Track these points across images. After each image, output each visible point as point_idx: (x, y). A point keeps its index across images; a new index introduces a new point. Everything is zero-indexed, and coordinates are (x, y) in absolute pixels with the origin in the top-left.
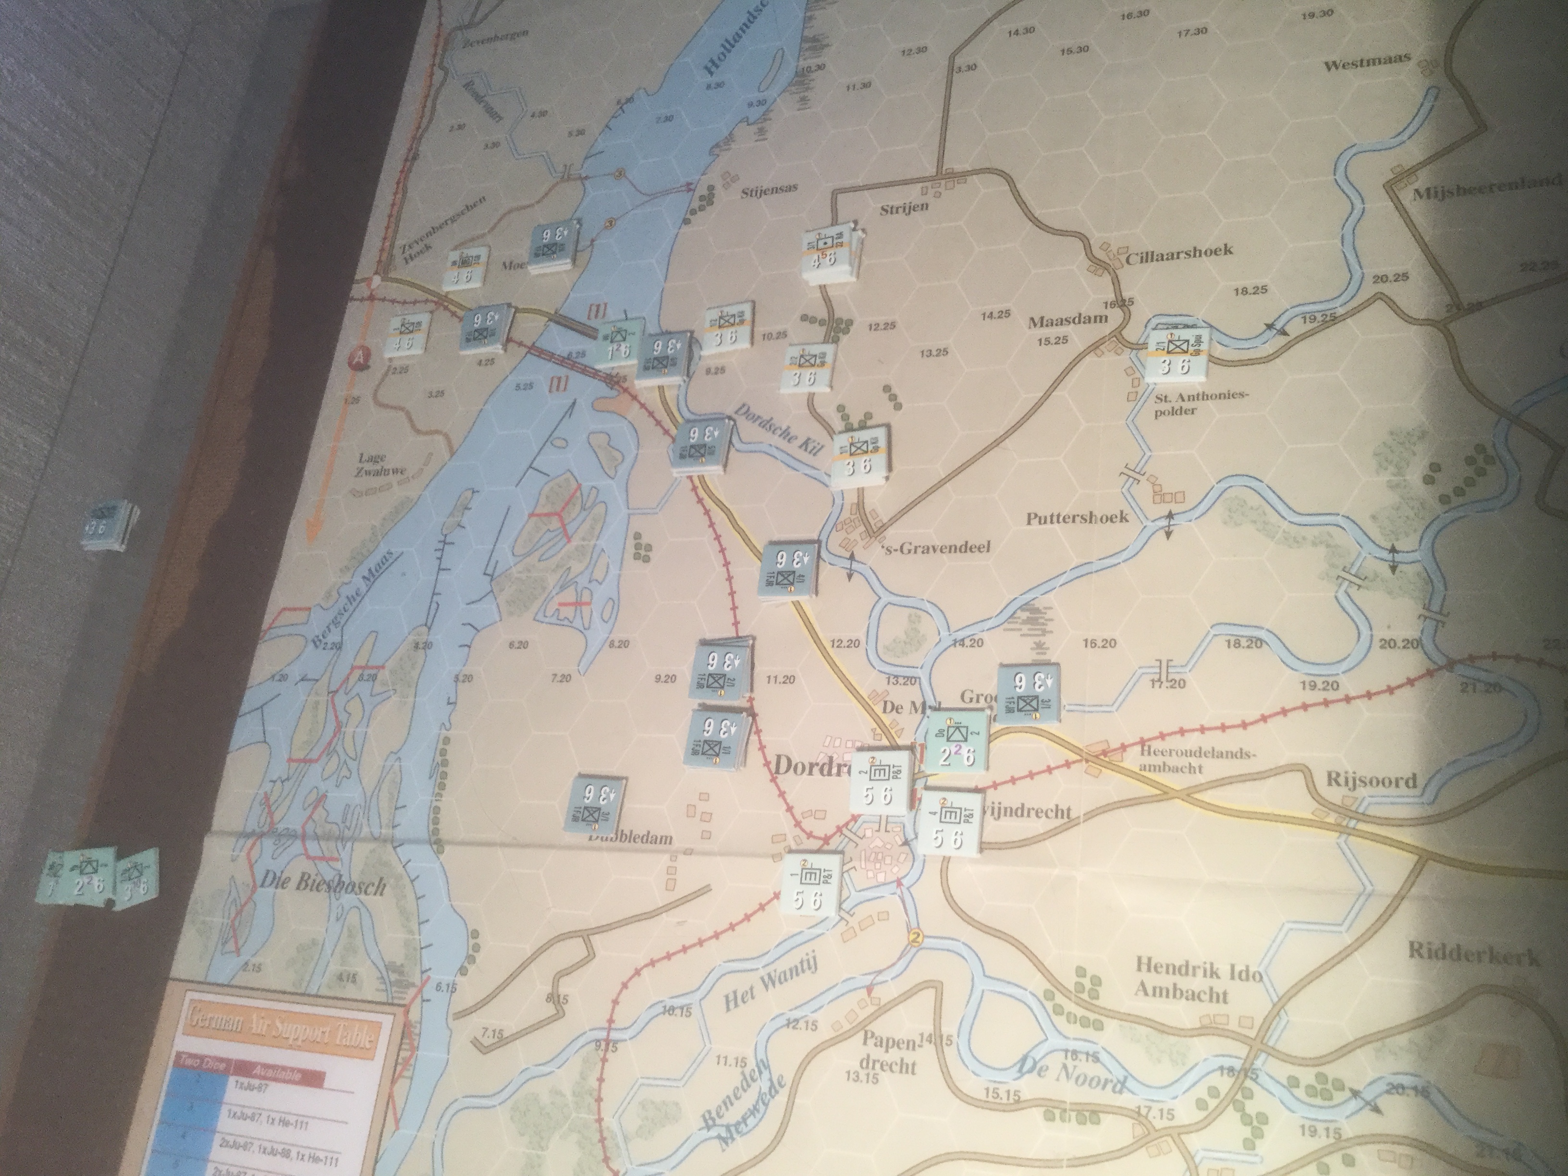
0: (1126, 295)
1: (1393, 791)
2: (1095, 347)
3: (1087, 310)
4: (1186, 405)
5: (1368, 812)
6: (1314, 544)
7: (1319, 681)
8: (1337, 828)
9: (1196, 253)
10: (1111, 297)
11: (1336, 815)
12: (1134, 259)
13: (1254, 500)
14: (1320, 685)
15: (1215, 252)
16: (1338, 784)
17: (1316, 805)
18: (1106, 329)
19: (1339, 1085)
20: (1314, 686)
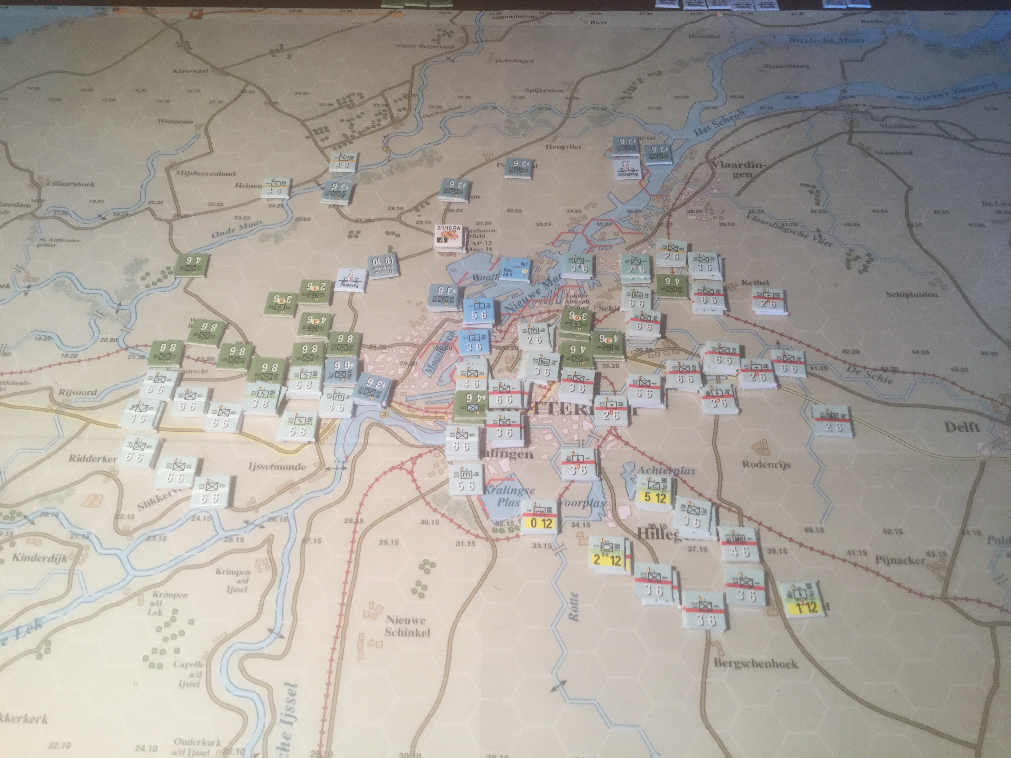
0: (42, 197)
1: (86, 396)
2: (21, 217)
3: (21, 201)
4: (53, 243)
5: (72, 405)
6: (88, 301)
7: (70, 354)
8: (57, 412)
9: (79, 184)
10: (35, 197)
11: (57, 407)
12: (51, 184)
13: (68, 282)
14: (69, 356)
15: (86, 185)
16: (63, 394)
17: (50, 402)
18: (28, 210)
19: (19, 514)
20: (66, 356)
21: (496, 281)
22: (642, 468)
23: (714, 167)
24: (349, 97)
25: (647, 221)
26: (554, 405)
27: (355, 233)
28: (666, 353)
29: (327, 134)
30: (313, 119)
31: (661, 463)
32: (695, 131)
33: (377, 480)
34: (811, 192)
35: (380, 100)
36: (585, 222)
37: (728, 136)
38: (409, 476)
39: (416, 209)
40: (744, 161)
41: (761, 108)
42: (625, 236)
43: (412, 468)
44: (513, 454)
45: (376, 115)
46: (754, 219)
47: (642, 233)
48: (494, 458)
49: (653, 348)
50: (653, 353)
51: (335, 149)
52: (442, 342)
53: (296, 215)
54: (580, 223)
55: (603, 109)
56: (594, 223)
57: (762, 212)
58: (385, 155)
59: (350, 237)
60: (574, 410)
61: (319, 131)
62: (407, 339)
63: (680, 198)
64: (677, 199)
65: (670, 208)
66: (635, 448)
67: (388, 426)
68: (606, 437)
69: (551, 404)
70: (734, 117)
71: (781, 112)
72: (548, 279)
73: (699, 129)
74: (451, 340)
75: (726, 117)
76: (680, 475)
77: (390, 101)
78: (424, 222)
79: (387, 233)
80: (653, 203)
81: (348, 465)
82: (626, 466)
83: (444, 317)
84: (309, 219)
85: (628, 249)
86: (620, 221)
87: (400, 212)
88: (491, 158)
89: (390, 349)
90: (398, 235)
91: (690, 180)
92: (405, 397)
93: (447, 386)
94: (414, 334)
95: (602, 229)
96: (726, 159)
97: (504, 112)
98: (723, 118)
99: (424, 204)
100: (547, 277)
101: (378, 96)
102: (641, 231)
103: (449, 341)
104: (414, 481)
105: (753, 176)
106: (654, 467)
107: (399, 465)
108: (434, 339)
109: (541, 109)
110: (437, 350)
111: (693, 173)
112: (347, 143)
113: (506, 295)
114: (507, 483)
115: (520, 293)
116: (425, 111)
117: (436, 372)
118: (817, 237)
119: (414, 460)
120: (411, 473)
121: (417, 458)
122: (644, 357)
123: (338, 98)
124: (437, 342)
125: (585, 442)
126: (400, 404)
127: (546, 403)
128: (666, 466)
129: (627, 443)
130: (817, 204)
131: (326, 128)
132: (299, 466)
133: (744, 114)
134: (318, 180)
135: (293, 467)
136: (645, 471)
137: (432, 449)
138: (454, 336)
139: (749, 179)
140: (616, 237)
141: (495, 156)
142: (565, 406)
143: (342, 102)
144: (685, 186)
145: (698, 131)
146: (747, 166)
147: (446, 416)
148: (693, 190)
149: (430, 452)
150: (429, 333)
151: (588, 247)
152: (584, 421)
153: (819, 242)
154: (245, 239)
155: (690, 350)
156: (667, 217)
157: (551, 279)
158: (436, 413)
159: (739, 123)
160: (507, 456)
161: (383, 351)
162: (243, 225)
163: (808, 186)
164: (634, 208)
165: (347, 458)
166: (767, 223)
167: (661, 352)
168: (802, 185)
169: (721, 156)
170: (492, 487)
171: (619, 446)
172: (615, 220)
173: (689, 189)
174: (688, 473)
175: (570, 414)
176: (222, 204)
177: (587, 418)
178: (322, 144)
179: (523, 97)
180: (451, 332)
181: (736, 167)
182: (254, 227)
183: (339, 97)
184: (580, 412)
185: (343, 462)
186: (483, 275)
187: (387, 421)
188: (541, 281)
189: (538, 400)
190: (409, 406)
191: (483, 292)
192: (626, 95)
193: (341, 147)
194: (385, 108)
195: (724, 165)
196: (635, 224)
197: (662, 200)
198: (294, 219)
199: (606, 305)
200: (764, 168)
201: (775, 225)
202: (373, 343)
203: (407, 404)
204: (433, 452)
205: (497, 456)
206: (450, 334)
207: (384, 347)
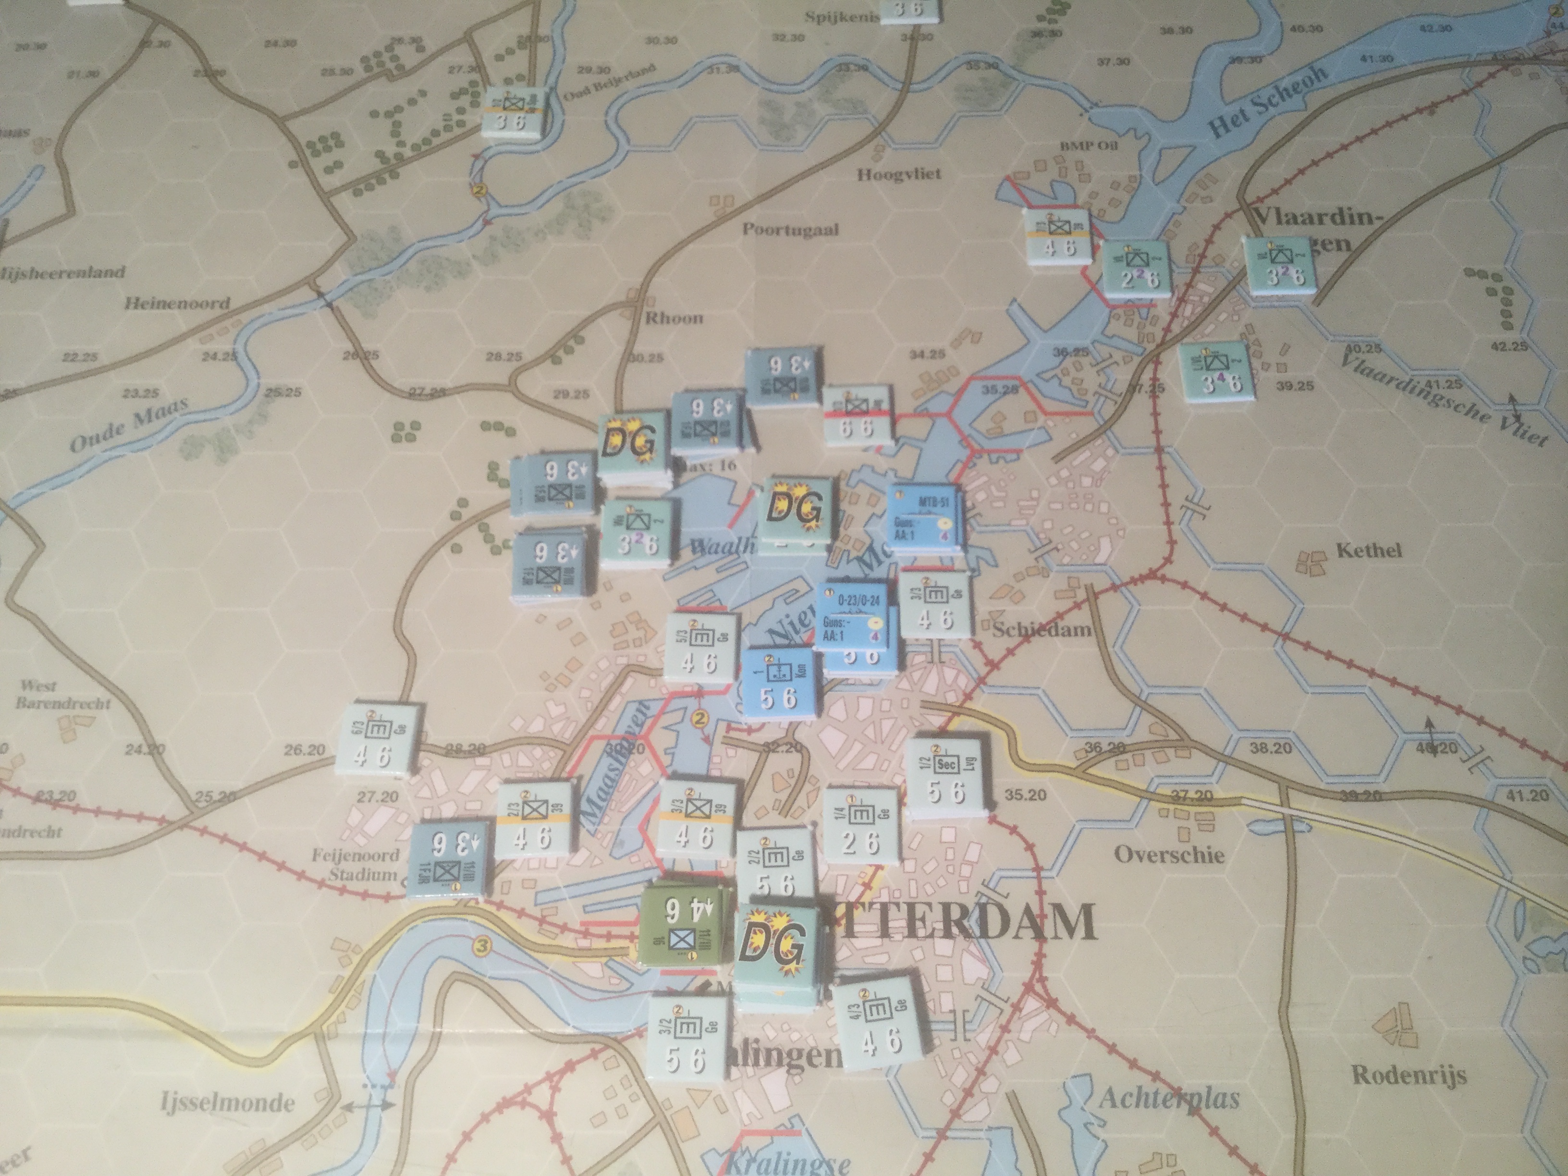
21: (747, 557)
22: (1110, 1091)
23: (1259, 223)
24: (389, 48)
25: (1102, 379)
26: (893, 911)
27: (408, 429)
28: (1161, 756)
29: (337, 154)
30: (304, 112)
31: (1156, 1076)
32: (1211, 124)
33: (467, 1136)
34: (1491, 292)
35: (462, 56)
36: (954, 385)
37: (1289, 137)
38: (544, 1121)
39: (553, 357)
40: (1330, 206)
41: (1364, 59)
42: (1050, 423)
43: (552, 1103)
44: (795, 1055)
45: (455, 96)
46: (1361, 369)
47: (1091, 414)
48: (750, 1070)
49: (1128, 741)
50: (1128, 756)
51: (357, 193)
52: (621, 731)
53: (269, 381)
54: (945, 387)
55: (990, 66)
56: (976, 387)
57: (1379, 348)
58: (478, 207)
59: (396, 439)
60: (940, 926)
61: (319, 146)
62: (536, 727)
63: (1180, 313)
64: (1174, 315)
65: (1158, 340)
66: (1091, 1033)
67: (492, 983)
68: (1019, 1001)
69: (884, 908)
70: (1301, 86)
71: (1412, 68)
72: (871, 549)
73: (1221, 118)
74: (641, 726)
75: (1283, 85)
76: (1204, 1112)
77: (487, 57)
78: (572, 394)
79: (485, 426)
80: (1116, 327)
81: (395, 1096)
82: (1070, 1084)
83: (623, 661)
84: (298, 392)
85: (1058, 458)
86: (1038, 381)
87: (515, 364)
88: (729, 210)
89: (495, 755)
90: (511, 432)
91: (1205, 262)
92: (533, 891)
93: (635, 859)
94: (556, 711)
95: (998, 403)
96: (1289, 202)
97: (756, 79)
98: (1277, 88)
99: (571, 343)
100: (868, 542)
101: (459, 42)
102: (1089, 408)
103: (637, 730)
104: (557, 1138)
105: (1353, 247)
106: (1140, 1088)
107: (520, 1094)
108: (599, 725)
109: (844, 68)
110: (609, 755)
111: (1209, 241)
112: (387, 176)
113: (770, 597)
114: (783, 1144)
115: (803, 588)
116: (571, 82)
117: (606, 820)
118: (1511, 420)
119: (554, 1079)
120: (548, 1116)
121: (562, 1073)
122: (1106, 769)
123: (364, 54)
124: (608, 731)
125: (969, 1017)
126: (521, 913)
127: (871, 904)
128: (1172, 1088)
129: (1071, 1019)
130: (1508, 326)
131: (335, 136)
132: (280, 1100)
133: (1326, 76)
134: (319, 281)
135: (265, 1101)
136: (1118, 1099)
137: (597, 1047)
138: (649, 713)
139: (1344, 255)
140: (1030, 426)
141: (738, 205)
142: (919, 915)
143: (373, 62)
144: (1192, 280)
145: (1217, 123)
146: (1338, 218)
147: (632, 946)
148: (1210, 290)
149: (594, 1054)
150: (589, 705)
151: (964, 454)
152: (965, 953)
153: (1515, 433)
154: (146, 453)
155: (1219, 747)
156: (1151, 367)
157: (877, 548)
158: (609, 937)
159: (1316, 99)
160: (780, 1064)
161: (480, 761)
162: (143, 414)
163: (1482, 275)
164: (1071, 343)
165: (392, 1075)
166: (1392, 379)
167: (1148, 753)
168: (1469, 272)
169: (1275, 191)
170: (747, 1156)
171: (1054, 1026)
172: (1026, 379)
173: (1202, 286)
174: (1223, 1106)
175: (931, 936)
176: (94, 357)
177: (973, 948)
178: (329, 182)
179: (799, 38)
180: (641, 702)
181: (1312, 222)
182: (169, 417)
183: (367, 51)
184: (955, 930)
185: (383, 1087)
186: (715, 540)
187: (489, 967)
188: (854, 554)
189: (852, 899)
190: (542, 921)
191: (715, 588)
192: (1044, 25)
193: (370, 188)
194: (475, 76)
195: (1284, 219)
196: (1074, 389)
197: (1137, 319)
198: (263, 391)
199: (1010, 621)
200: (1377, 224)
201: (1406, 386)
202: (454, 738)
203: (537, 912)
204: (603, 1056)
205: (756, 1063)
206: (638, 710)
207: (480, 751)
